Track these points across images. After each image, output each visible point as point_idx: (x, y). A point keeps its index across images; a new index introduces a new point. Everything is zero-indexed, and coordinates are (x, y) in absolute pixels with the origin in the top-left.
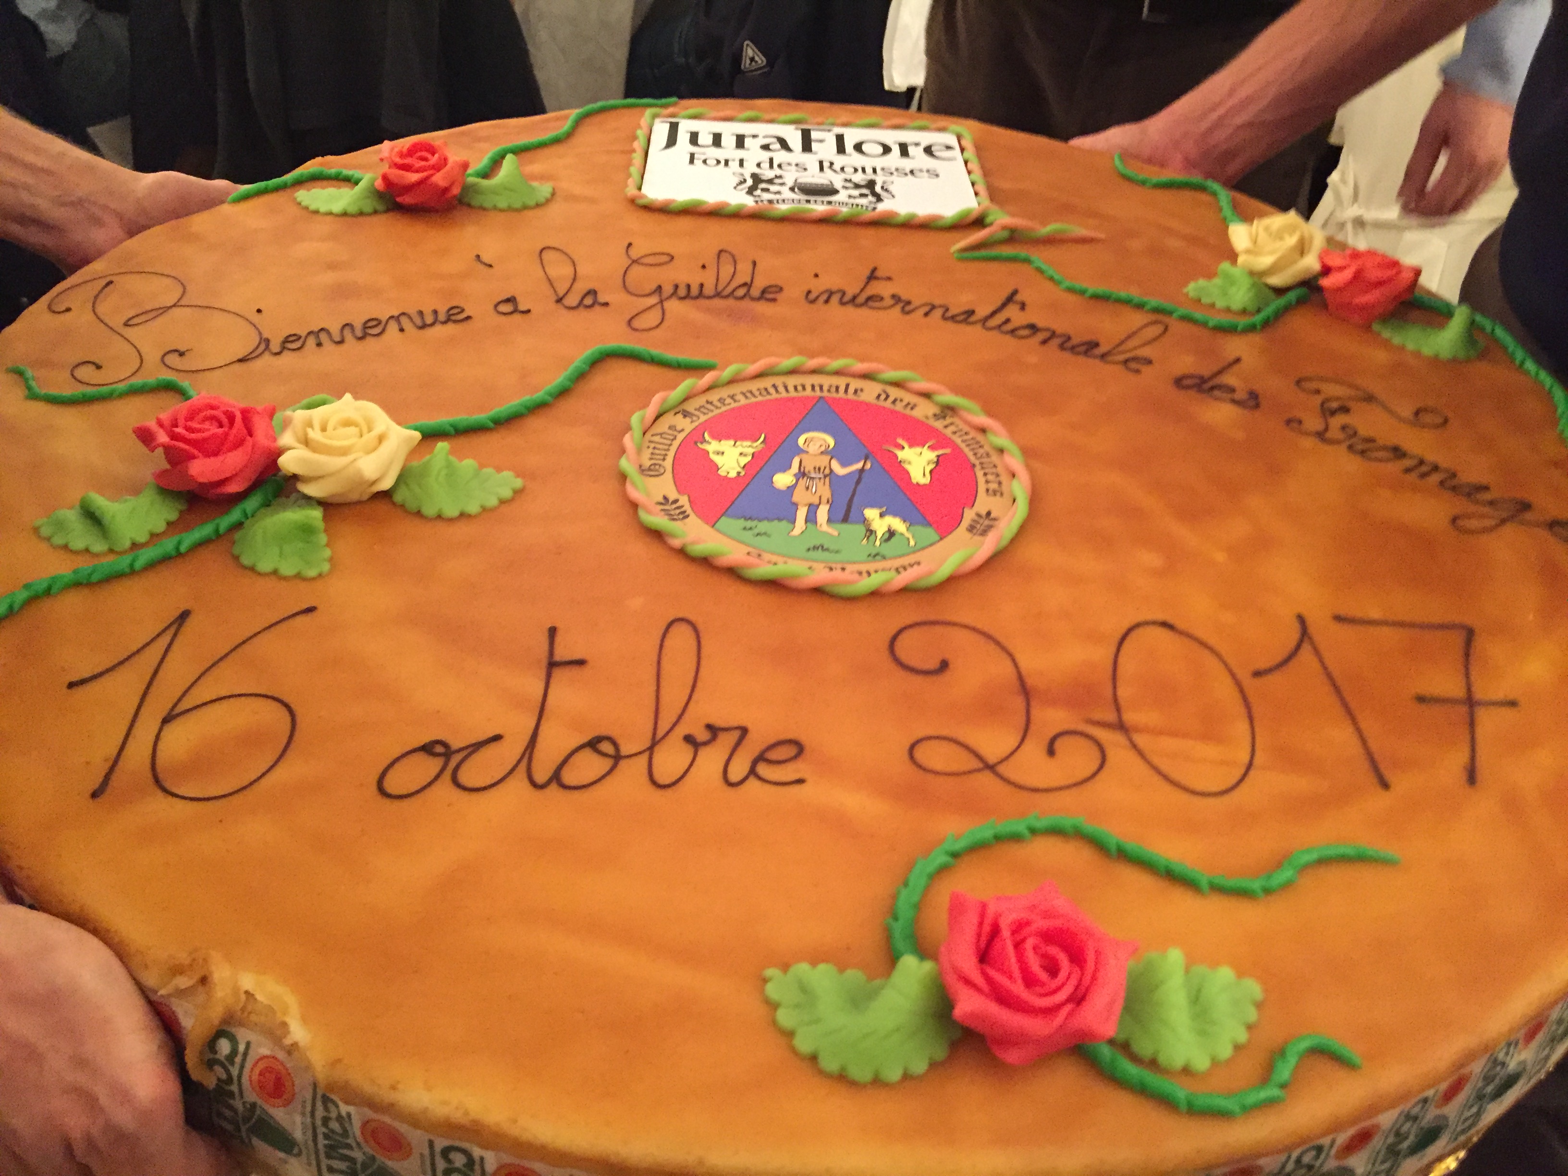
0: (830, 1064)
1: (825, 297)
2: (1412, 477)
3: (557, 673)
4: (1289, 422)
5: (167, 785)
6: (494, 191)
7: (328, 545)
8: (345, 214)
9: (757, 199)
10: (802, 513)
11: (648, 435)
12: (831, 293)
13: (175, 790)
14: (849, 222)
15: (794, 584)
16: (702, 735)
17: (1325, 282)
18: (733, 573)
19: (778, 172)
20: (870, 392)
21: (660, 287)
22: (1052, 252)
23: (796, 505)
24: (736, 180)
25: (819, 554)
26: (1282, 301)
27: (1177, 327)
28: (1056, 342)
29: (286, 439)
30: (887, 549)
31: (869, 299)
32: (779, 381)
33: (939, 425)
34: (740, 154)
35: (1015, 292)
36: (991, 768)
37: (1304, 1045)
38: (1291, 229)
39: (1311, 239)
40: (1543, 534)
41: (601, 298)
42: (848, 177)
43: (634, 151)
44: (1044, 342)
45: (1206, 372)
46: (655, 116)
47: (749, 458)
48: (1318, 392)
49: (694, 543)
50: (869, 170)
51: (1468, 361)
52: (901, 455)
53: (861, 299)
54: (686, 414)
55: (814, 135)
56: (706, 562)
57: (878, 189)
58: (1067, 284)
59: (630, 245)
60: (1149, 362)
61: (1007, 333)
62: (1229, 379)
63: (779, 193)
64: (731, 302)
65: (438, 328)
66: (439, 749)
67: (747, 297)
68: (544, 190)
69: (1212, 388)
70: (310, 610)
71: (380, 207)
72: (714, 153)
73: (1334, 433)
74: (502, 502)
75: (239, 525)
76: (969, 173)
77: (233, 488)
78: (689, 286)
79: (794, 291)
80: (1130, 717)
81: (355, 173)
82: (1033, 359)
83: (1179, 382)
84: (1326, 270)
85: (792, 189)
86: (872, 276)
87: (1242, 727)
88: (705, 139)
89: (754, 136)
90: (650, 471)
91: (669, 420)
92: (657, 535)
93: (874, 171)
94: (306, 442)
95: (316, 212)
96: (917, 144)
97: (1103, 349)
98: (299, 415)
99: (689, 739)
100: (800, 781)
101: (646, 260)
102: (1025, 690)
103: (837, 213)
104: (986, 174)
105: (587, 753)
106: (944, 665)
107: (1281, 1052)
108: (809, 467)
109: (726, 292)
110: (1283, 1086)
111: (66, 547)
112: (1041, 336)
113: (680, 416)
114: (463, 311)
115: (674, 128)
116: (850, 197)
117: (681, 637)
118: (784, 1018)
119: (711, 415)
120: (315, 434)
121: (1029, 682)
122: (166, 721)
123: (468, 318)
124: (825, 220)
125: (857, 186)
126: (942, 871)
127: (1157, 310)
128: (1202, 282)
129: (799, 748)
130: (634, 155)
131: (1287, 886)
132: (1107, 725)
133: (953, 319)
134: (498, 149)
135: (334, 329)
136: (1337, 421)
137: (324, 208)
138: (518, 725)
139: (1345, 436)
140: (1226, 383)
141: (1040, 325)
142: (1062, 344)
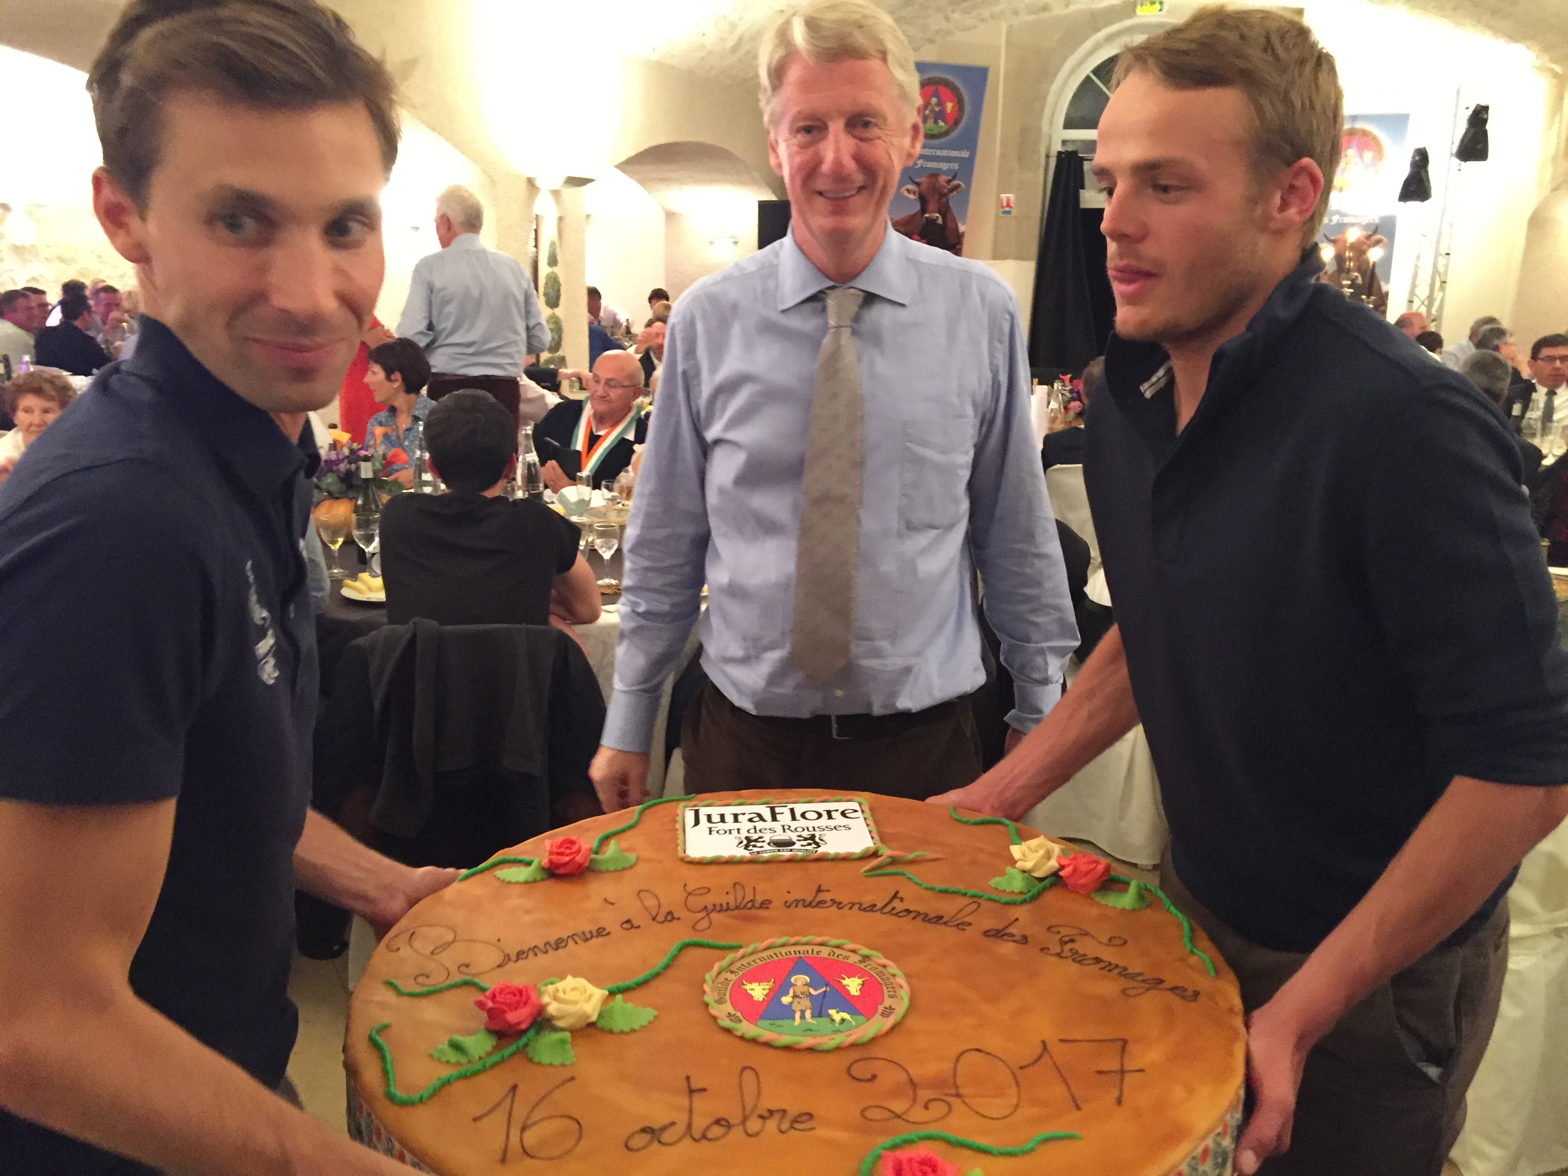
1: (795, 903)
2: (1104, 972)
3: (694, 1095)
4: (1042, 950)
5: (532, 1155)
6: (606, 861)
7: (575, 1049)
8: (526, 883)
10: (798, 1015)
11: (715, 983)
12: (798, 902)
13: (535, 1156)
14: (803, 860)
15: (798, 1047)
16: (766, 1114)
17: (1062, 873)
18: (767, 1045)
19: (760, 835)
20: (825, 952)
21: (706, 907)
22: (914, 868)
23: (794, 1012)
24: (737, 842)
26: (1040, 886)
27: (984, 904)
28: (920, 918)
29: (546, 999)
31: (820, 902)
32: (777, 951)
33: (862, 966)
34: (737, 825)
35: (897, 892)
36: (899, 1116)
38: (1040, 846)
39: (1053, 851)
40: (1169, 994)
41: (676, 915)
42: (800, 834)
43: (677, 830)
44: (914, 918)
45: (1000, 928)
46: (685, 807)
47: (767, 991)
48: (1059, 932)
50: (811, 829)
51: (1141, 909)
52: (844, 982)
53: (814, 904)
54: (732, 972)
55: (777, 810)
56: (754, 1041)
57: (817, 839)
58: (925, 885)
59: (685, 885)
60: (970, 924)
61: (894, 915)
62: (1012, 930)
63: (762, 847)
64: (744, 911)
65: (594, 940)
66: (649, 1130)
67: (753, 908)
68: (632, 857)
69: (1003, 935)
70: (573, 1079)
71: (545, 877)
72: (721, 826)
73: (1066, 953)
74: (650, 1023)
75: (526, 1045)
76: (868, 825)
77: (523, 1026)
78: (721, 905)
79: (777, 903)
80: (962, 1091)
81: (526, 858)
82: (909, 928)
83: (986, 934)
84: (1062, 867)
85: (769, 844)
86: (819, 890)
87: (1013, 1090)
88: (716, 818)
89: (744, 814)
90: (720, 1001)
91: (724, 975)
92: (728, 1031)
93: (814, 830)
94: (555, 999)
95: (510, 883)
96: (837, 811)
97: (945, 919)
98: (550, 988)
99: (761, 1117)
100: (813, 1128)
101: (697, 892)
102: (912, 1083)
103: (796, 855)
104: (877, 823)
105: (716, 1126)
106: (874, 1077)
108: (798, 993)
109: (742, 906)
111: (448, 1062)
112: (913, 915)
113: (729, 973)
114: (605, 930)
115: (697, 813)
116: (802, 846)
117: (748, 1076)
119: (744, 971)
120: (561, 995)
121: (915, 1080)
122: (523, 1131)
123: (609, 933)
124: (790, 861)
125: (806, 839)
126: (882, 1155)
127: (973, 896)
128: (998, 879)
129: (811, 1116)
130: (678, 832)
131: (1032, 1150)
132: (951, 1095)
133: (865, 910)
134: (601, 835)
135: (541, 946)
136: (1068, 947)
137: (514, 880)
138: (682, 1119)
139: (1072, 954)
140: (1010, 932)
141: (911, 909)
142: (924, 918)
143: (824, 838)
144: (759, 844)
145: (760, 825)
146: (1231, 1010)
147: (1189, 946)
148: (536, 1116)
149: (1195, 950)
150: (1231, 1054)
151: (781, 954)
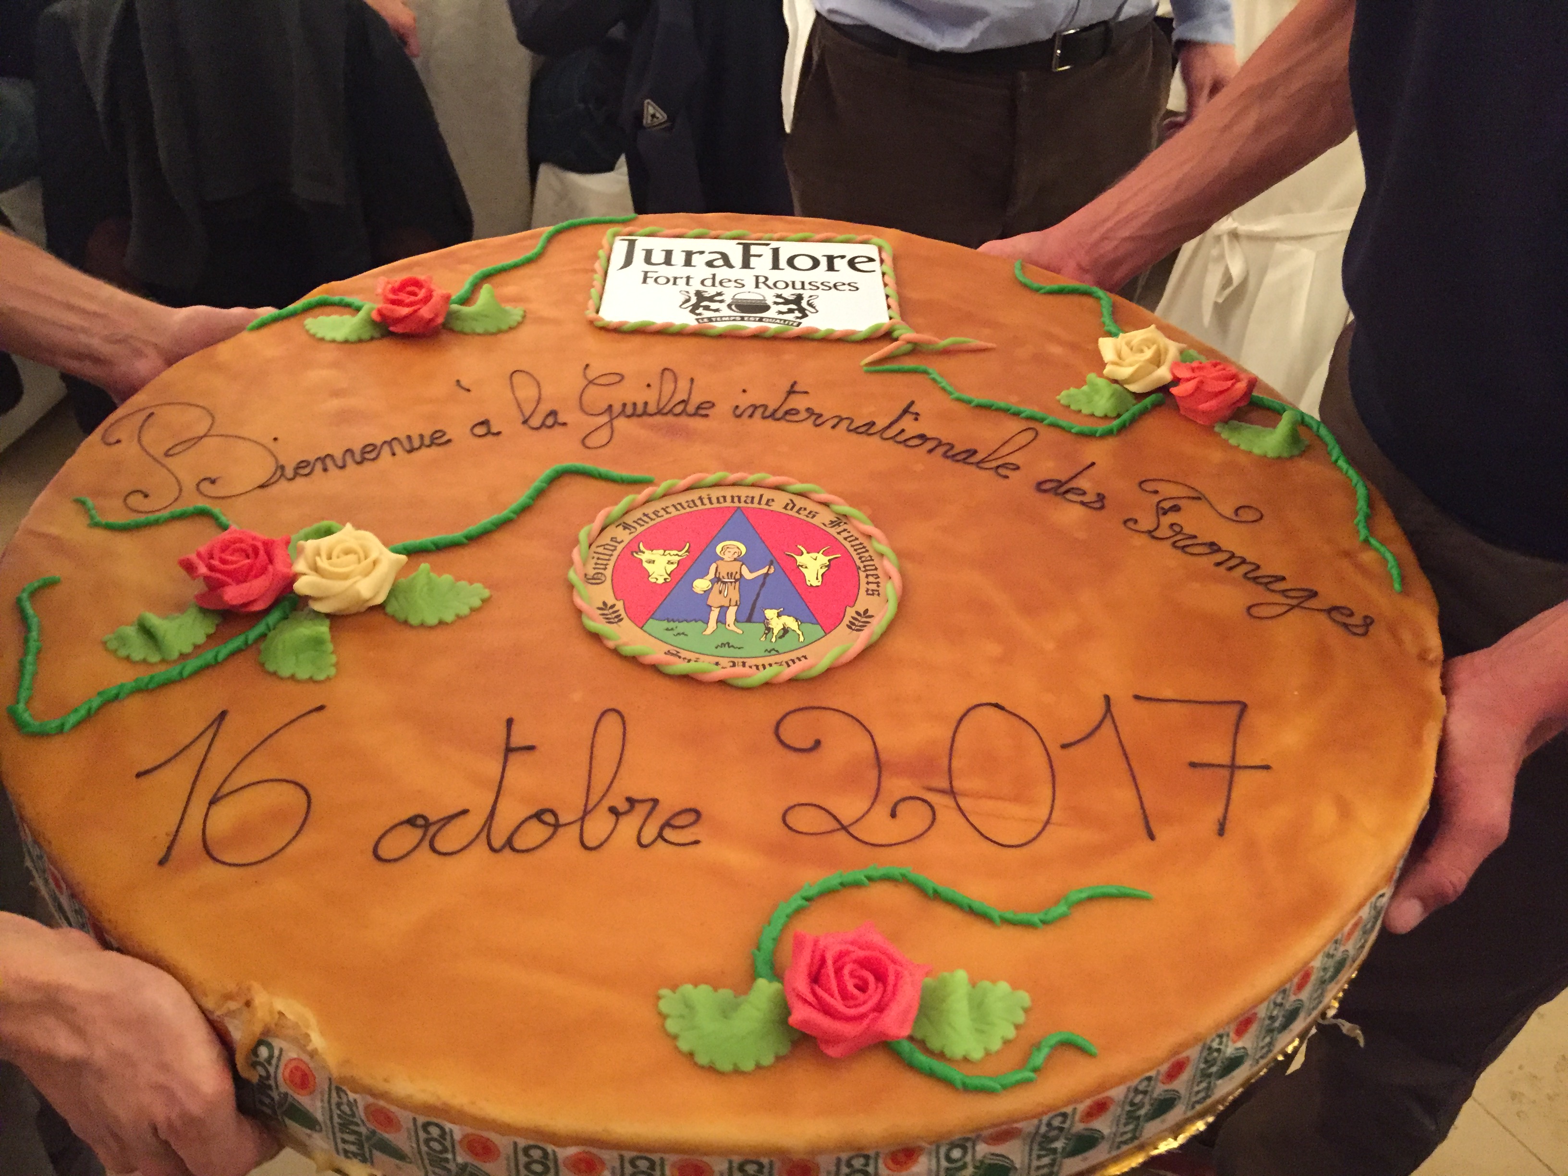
0: (702, 1059)
1: (750, 411)
2: (1222, 569)
3: (513, 758)
4: (1125, 522)
5: (215, 854)
6: (474, 318)
7: (333, 653)
8: (346, 342)
9: (699, 317)
10: (714, 615)
12: (755, 407)
13: (219, 858)
14: (776, 337)
16: (623, 806)
17: (1174, 390)
18: (655, 669)
19: (719, 289)
20: (780, 501)
21: (610, 406)
22: (946, 363)
24: (683, 298)
25: (725, 651)
26: (1137, 407)
27: (1045, 433)
28: (941, 450)
29: (300, 566)
30: (781, 645)
31: (786, 413)
32: (704, 493)
33: (833, 531)
34: (688, 271)
35: (913, 403)
36: (844, 828)
37: (1053, 1040)
38: (1148, 342)
39: (1166, 351)
40: (1323, 618)
41: (562, 418)
42: (779, 292)
43: (594, 271)
44: (930, 451)
45: (1063, 478)
46: (615, 235)
47: (675, 566)
48: (1156, 492)
49: (626, 644)
51: (1291, 458)
53: (779, 414)
54: (626, 526)
56: (634, 660)
57: (804, 304)
58: (956, 395)
59: (587, 366)
60: (1018, 468)
61: (900, 442)
62: (1083, 483)
63: (717, 310)
64: (670, 418)
65: (424, 451)
66: (420, 822)
67: (684, 414)
68: (516, 313)
69: (1067, 492)
70: (321, 708)
71: (376, 335)
72: (664, 270)
73: (1161, 533)
74: (473, 610)
75: (263, 636)
76: (885, 285)
77: (258, 607)
78: (635, 404)
79: (724, 407)
80: (959, 784)
81: (355, 300)
82: (919, 467)
83: (1039, 487)
84: (1176, 381)
85: (729, 306)
86: (791, 392)
87: (1045, 791)
88: (658, 257)
89: (702, 253)
90: (594, 580)
91: (611, 532)
92: (596, 637)
94: (316, 569)
95: (322, 340)
97: (979, 456)
99: (613, 810)
100: (697, 842)
101: (600, 381)
102: (879, 763)
103: (766, 330)
104: (900, 283)
105: (534, 823)
106: (818, 743)
107: (1038, 1046)
108: (723, 573)
109: (665, 411)
110: (1035, 1070)
111: (128, 658)
112: (930, 445)
113: (621, 528)
114: (444, 434)
115: (632, 244)
116: (780, 313)
117: (611, 724)
118: (671, 1026)
119: (646, 526)
120: (323, 563)
121: (883, 756)
122: (212, 803)
123: (449, 441)
124: (757, 336)
126: (799, 912)
127: (1030, 418)
128: (1073, 390)
129: (697, 813)
131: (1063, 917)
132: (942, 791)
133: (855, 430)
134: (478, 272)
135: (338, 454)
136: (1167, 520)
137: (329, 336)
138: (481, 802)
139: (1172, 534)
140: (1079, 486)
141: (929, 435)
142: (946, 452)
143: (815, 302)
144: (714, 306)
145: (723, 273)
146: (1422, 657)
147: (1363, 533)
148: (238, 780)
149: (1373, 541)
150: (1417, 741)
151: (710, 499)
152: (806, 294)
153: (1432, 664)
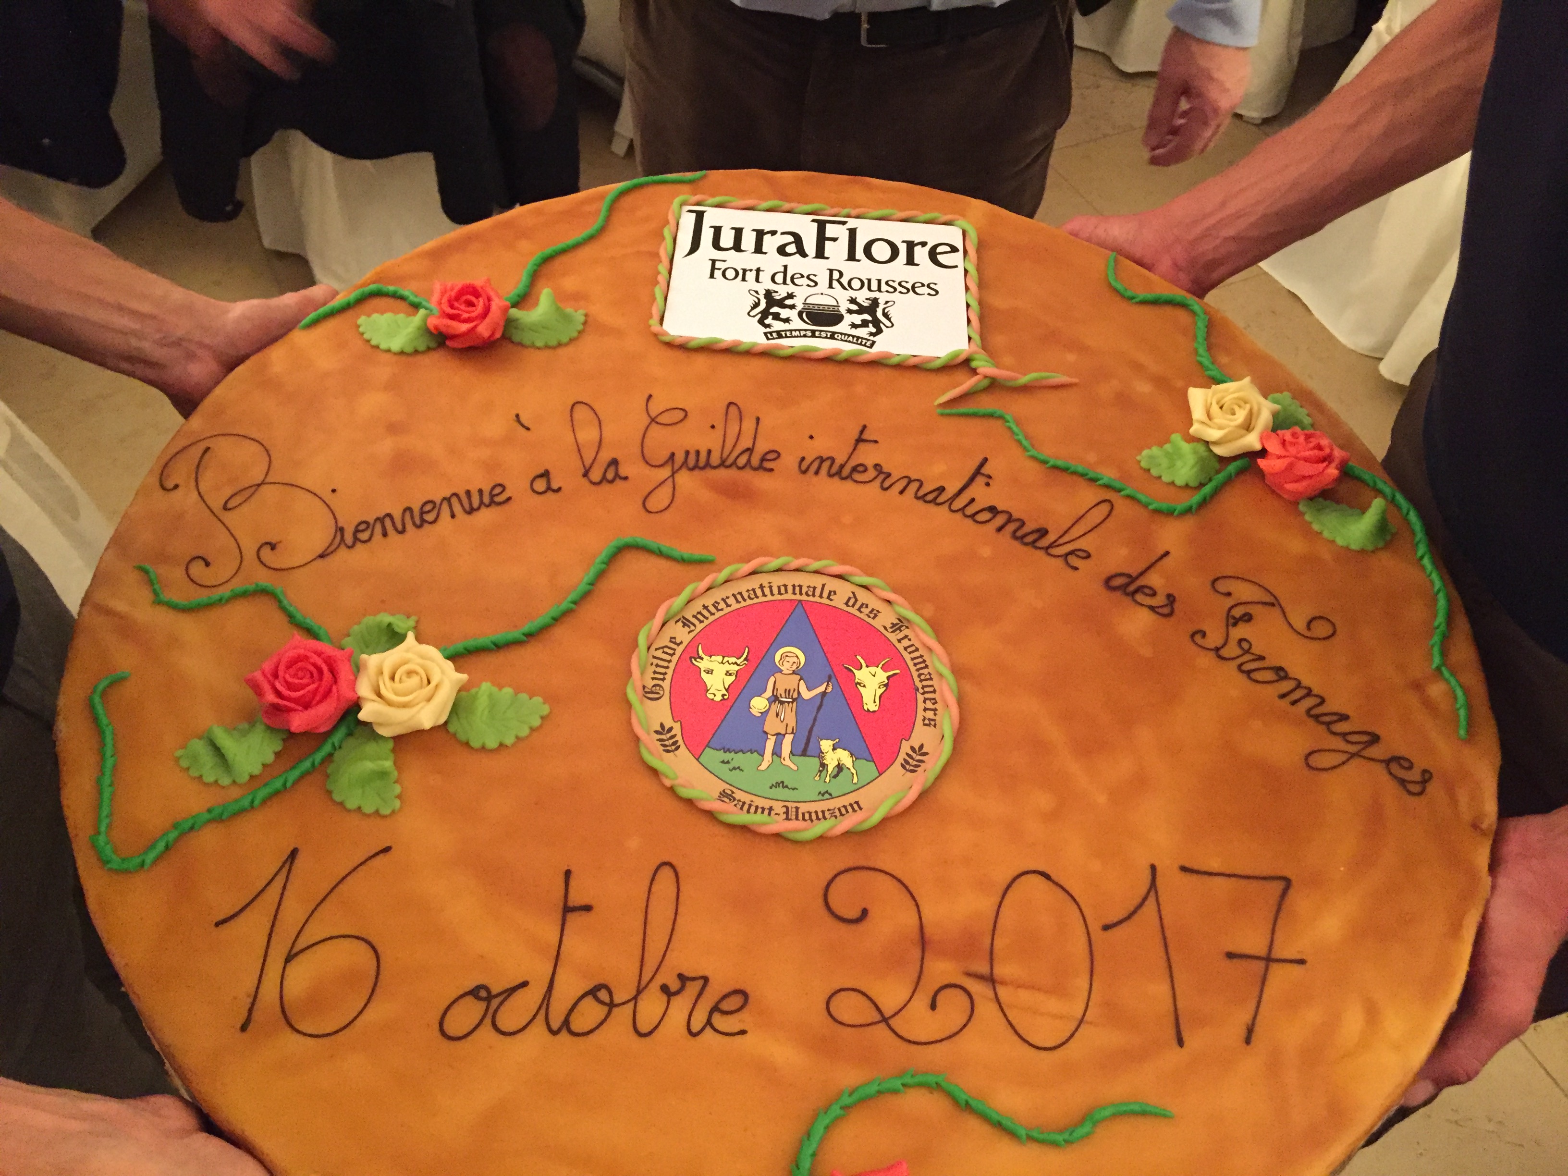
1: (815, 465)
2: (1284, 703)
3: (571, 917)
4: (1193, 634)
5: (293, 1021)
6: (534, 328)
7: (396, 782)
8: (402, 353)
12: (822, 460)
13: (297, 1027)
14: (849, 362)
16: (674, 985)
17: (1261, 462)
18: (711, 815)
21: (673, 455)
22: (1023, 404)
26: (1221, 476)
27: (1121, 506)
28: (1010, 528)
29: (364, 690)
31: (854, 469)
35: (985, 461)
36: (885, 1020)
38: (1243, 401)
39: (1260, 413)
40: (1380, 770)
41: (623, 472)
43: (659, 260)
44: (1000, 529)
45: (1134, 571)
48: (1229, 594)
50: (874, 286)
51: (1376, 551)
53: (846, 471)
55: (831, 230)
58: (1033, 452)
59: (650, 397)
60: (1088, 556)
61: (969, 516)
62: (1154, 579)
64: (732, 473)
65: (483, 510)
66: (483, 994)
67: (748, 467)
68: (577, 317)
69: (1136, 591)
70: (387, 850)
71: (433, 345)
73: (1229, 651)
74: (533, 730)
75: (330, 757)
78: (698, 453)
79: (789, 461)
80: (999, 969)
82: (986, 552)
83: (1109, 582)
84: (1264, 452)
86: (860, 439)
87: (1082, 981)
92: (653, 771)
93: (879, 288)
94: (379, 693)
95: (377, 348)
96: (924, 244)
97: (1051, 538)
98: (373, 661)
99: (665, 989)
100: (743, 1032)
101: (663, 418)
102: (923, 942)
104: (982, 285)
105: (589, 1000)
106: (865, 912)
109: (728, 462)
111: (200, 779)
112: (1000, 520)
114: (504, 490)
117: (666, 880)
120: (386, 684)
121: (928, 930)
122: (288, 960)
123: (509, 499)
126: (837, 1120)
127: (1106, 486)
128: (1155, 450)
129: (745, 995)
130: (660, 266)
131: (1087, 1136)
132: (982, 978)
133: (922, 498)
134: (538, 254)
135: (397, 515)
136: (1236, 633)
137: (384, 343)
138: (540, 971)
139: (1239, 652)
140: (1149, 584)
141: (1000, 508)
142: (1015, 531)
144: (784, 313)
145: (796, 264)
146: (1475, 824)
147: (1437, 660)
149: (1444, 669)
150: (1455, 930)
151: (771, 587)
152: (882, 298)
153: (1483, 833)
